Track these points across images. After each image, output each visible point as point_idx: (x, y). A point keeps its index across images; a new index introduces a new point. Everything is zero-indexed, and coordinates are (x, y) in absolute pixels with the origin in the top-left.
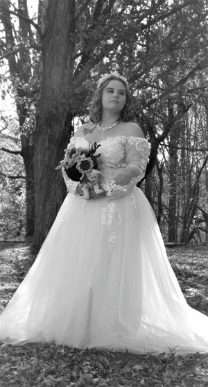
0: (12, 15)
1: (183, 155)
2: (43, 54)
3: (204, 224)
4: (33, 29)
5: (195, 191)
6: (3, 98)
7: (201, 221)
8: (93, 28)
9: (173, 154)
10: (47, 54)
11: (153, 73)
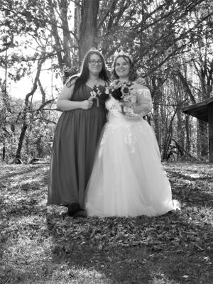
0: (58, 29)
1: (161, 110)
2: (79, 51)
3: (175, 150)
4: (72, 36)
5: (170, 130)
6: (57, 77)
7: (174, 147)
8: (108, 34)
9: (156, 108)
10: (82, 51)
11: (144, 60)
